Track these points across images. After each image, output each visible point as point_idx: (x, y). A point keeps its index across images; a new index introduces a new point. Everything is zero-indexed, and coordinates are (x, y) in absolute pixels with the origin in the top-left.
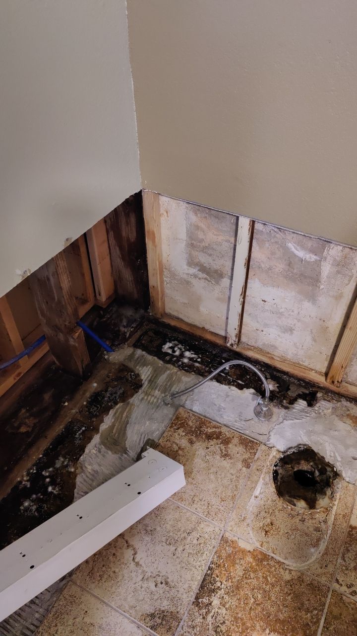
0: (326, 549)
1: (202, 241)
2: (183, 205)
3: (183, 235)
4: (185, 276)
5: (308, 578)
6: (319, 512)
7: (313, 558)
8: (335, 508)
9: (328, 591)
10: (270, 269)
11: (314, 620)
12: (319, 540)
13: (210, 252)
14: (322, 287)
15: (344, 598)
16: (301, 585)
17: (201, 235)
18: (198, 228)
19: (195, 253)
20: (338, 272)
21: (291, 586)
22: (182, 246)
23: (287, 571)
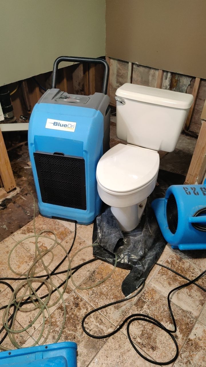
1: (120, 73)
2: (116, 62)
3: (115, 72)
4: (116, 87)
10: (137, 80)
13: (122, 77)
14: (150, 84)
17: (120, 72)
18: (119, 69)
19: (118, 78)
20: (153, 79)
22: (115, 76)
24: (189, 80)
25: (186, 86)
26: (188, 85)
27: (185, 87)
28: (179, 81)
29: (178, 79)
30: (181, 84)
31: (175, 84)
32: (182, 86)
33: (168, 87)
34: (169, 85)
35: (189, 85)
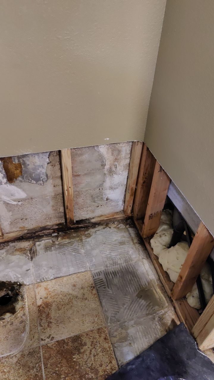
0: (30, 329)
5: (27, 351)
6: (19, 313)
7: (25, 339)
8: (26, 303)
9: (40, 349)
11: (39, 370)
12: (24, 327)
15: (49, 345)
16: (24, 358)
21: (19, 363)
23: (14, 357)
24: (44, 157)
25: (43, 168)
26: (46, 164)
27: (40, 169)
28: (24, 164)
29: (19, 161)
30: (30, 167)
31: (18, 171)
32: (35, 169)
33: (5, 180)
34: (3, 178)
35: (48, 164)
